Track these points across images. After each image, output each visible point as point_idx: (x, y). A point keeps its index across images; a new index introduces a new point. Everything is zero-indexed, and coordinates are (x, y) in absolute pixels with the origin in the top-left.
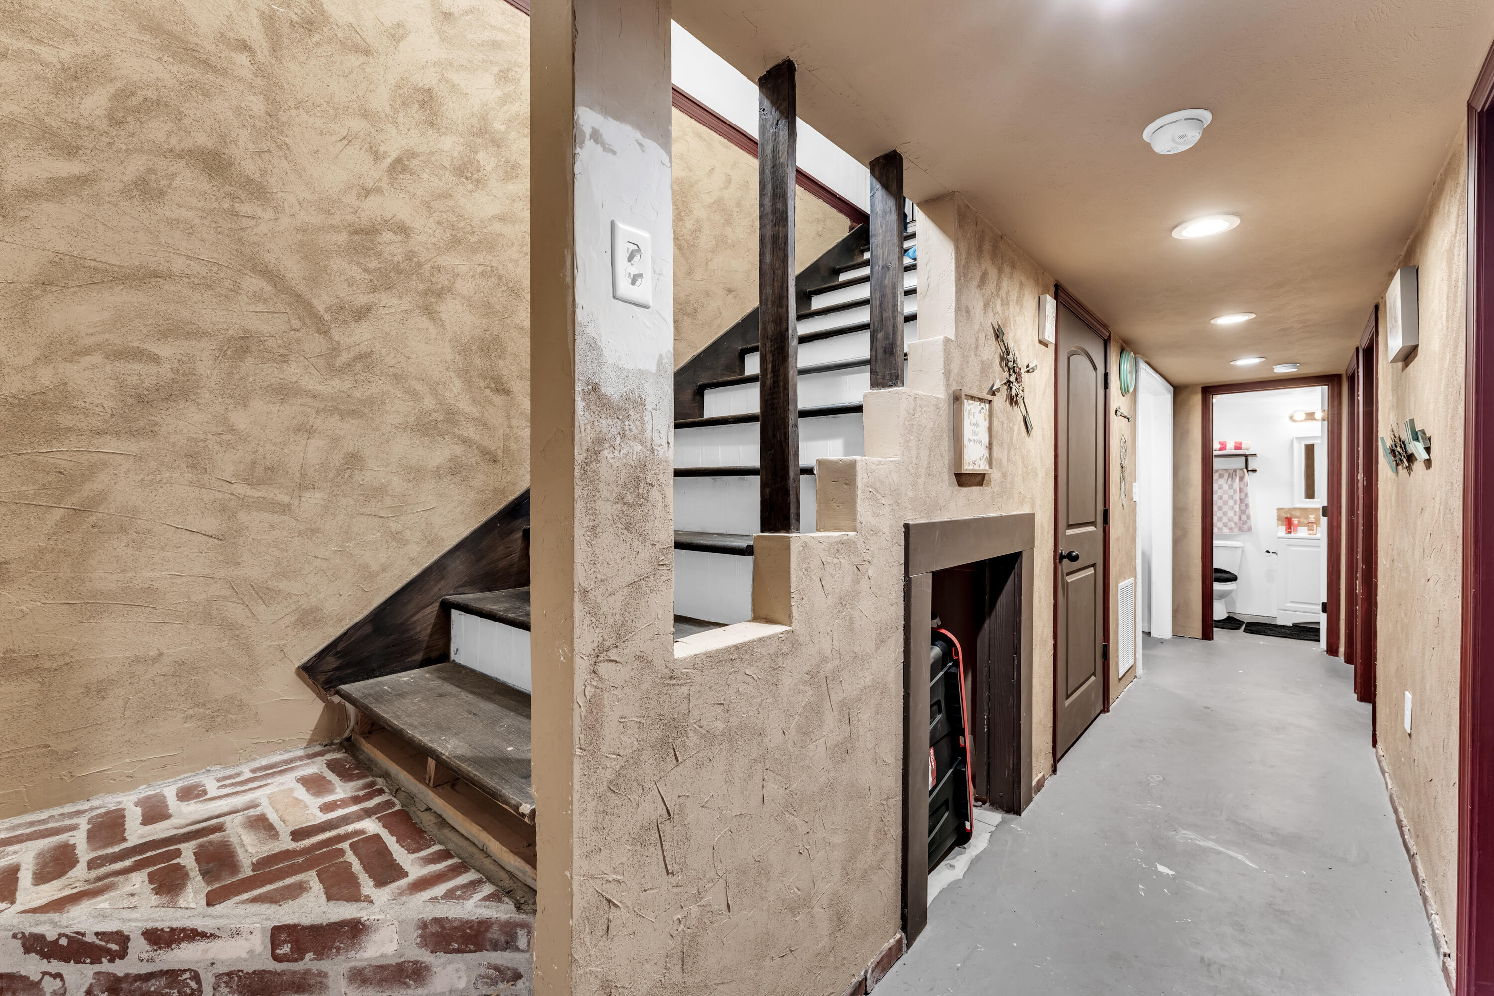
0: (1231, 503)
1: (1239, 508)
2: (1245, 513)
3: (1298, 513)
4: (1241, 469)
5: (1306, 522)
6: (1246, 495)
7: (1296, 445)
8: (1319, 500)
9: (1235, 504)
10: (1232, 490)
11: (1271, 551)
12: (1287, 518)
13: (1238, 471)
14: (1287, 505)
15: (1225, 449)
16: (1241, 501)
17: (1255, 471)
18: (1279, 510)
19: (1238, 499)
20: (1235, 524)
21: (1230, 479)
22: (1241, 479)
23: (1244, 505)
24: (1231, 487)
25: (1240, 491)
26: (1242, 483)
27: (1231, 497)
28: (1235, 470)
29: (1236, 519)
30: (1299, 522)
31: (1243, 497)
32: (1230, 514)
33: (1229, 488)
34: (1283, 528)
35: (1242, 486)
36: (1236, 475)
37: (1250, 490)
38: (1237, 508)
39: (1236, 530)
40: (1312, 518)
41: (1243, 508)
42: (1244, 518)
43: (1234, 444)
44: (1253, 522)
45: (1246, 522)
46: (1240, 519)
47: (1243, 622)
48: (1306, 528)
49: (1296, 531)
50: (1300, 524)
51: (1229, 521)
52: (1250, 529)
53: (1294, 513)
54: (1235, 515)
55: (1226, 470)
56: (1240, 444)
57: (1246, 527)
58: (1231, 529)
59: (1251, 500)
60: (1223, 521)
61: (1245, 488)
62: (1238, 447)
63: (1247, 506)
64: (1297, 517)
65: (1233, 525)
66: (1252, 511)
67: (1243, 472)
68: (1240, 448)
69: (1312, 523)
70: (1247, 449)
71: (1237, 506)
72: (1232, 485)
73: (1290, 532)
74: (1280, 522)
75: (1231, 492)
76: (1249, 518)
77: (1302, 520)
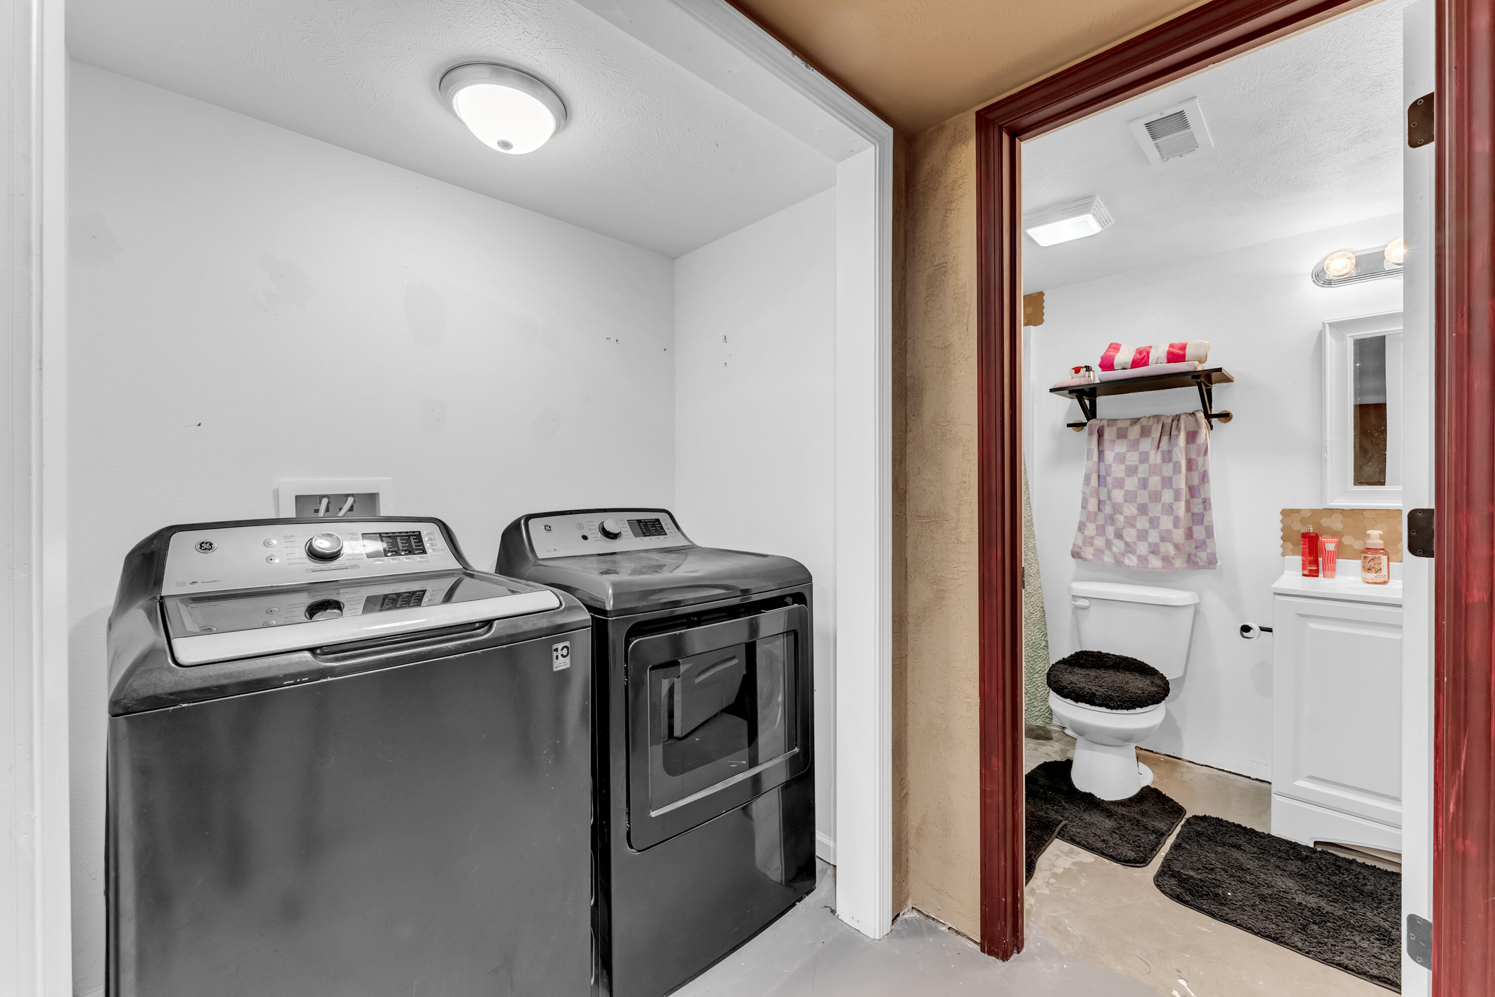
0: (1167, 496)
1: (1188, 509)
2: (1202, 523)
3: (1336, 523)
4: (1193, 414)
5: (1358, 545)
6: (1204, 477)
7: (1330, 341)
8: (1399, 488)
9: (1177, 498)
10: (1170, 466)
11: (1255, 626)
12: (1305, 536)
13: (1182, 417)
14: (1306, 502)
15: (1146, 364)
16: (1192, 491)
17: (1225, 416)
18: (1286, 513)
19: (1183, 486)
20: (1177, 547)
21: (1165, 439)
22: (1192, 436)
23: (1200, 500)
24: (1168, 457)
25: (1190, 467)
26: (1193, 447)
27: (1167, 482)
28: (1177, 418)
29: (1179, 535)
30: (1339, 545)
31: (1196, 481)
32: (1166, 523)
33: (1164, 461)
34: (1296, 560)
35: (1194, 456)
36: (1178, 428)
37: (1213, 464)
38: (1180, 509)
39: (1179, 563)
40: (1375, 537)
41: (1197, 508)
42: (1199, 532)
43: (1166, 349)
44: (1221, 542)
45: (1204, 542)
46: (1189, 534)
47: (1177, 811)
48: (1357, 564)
49: (1331, 570)
50: (1342, 551)
51: (1163, 539)
52: (1212, 562)
53: (1325, 522)
54: (1176, 525)
55: (1157, 417)
56: (1183, 347)
57: (1203, 555)
58: (1166, 559)
59: (1215, 490)
60: (1150, 540)
61: (1200, 460)
62: (1175, 356)
63: (1206, 502)
64: (1334, 534)
65: (1172, 551)
66: (1217, 516)
67: (1197, 420)
68: (1180, 358)
69: (1375, 550)
70: (1201, 361)
71: (1182, 504)
72: (1170, 452)
73: (1314, 574)
74: (1290, 546)
75: (1168, 470)
76: (1209, 532)
77: (1347, 540)
